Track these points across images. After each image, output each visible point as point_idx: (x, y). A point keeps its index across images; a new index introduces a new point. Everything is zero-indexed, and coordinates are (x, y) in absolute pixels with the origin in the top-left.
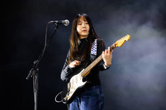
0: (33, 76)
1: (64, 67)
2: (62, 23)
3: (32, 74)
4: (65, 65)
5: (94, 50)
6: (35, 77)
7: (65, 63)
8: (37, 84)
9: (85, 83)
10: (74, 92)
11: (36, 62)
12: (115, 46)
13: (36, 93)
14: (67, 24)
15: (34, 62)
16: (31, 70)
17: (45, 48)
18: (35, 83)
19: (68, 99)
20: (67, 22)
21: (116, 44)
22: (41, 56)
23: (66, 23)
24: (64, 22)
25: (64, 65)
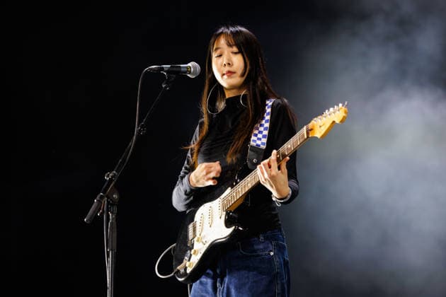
0: (102, 214)
1: (182, 173)
2: (180, 72)
3: (100, 209)
4: (186, 168)
5: (260, 132)
6: (108, 216)
7: (186, 162)
8: (115, 235)
9: (231, 230)
10: (202, 252)
11: (111, 175)
12: (308, 133)
13: (110, 259)
14: (193, 74)
15: (106, 175)
16: (98, 197)
17: (134, 138)
18: (109, 232)
19: (189, 271)
20: (195, 68)
21: (311, 130)
22: (124, 160)
23: (190, 71)
24: (187, 68)
25: (183, 168)
